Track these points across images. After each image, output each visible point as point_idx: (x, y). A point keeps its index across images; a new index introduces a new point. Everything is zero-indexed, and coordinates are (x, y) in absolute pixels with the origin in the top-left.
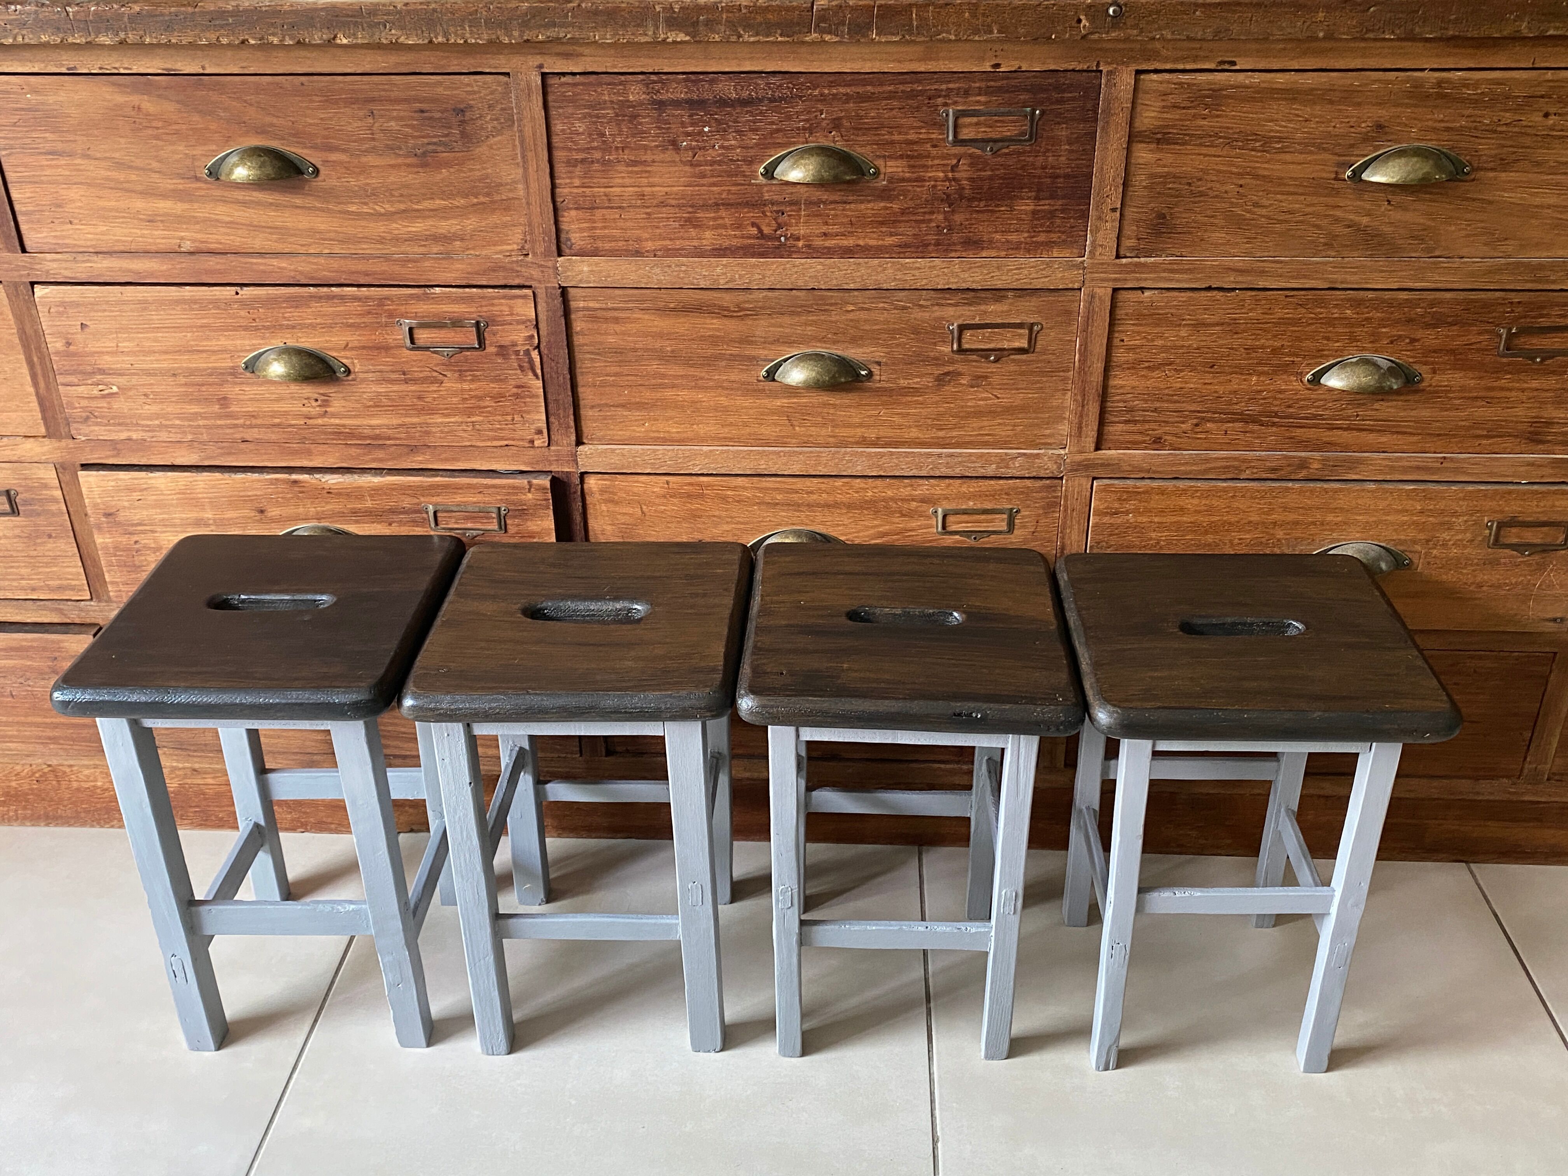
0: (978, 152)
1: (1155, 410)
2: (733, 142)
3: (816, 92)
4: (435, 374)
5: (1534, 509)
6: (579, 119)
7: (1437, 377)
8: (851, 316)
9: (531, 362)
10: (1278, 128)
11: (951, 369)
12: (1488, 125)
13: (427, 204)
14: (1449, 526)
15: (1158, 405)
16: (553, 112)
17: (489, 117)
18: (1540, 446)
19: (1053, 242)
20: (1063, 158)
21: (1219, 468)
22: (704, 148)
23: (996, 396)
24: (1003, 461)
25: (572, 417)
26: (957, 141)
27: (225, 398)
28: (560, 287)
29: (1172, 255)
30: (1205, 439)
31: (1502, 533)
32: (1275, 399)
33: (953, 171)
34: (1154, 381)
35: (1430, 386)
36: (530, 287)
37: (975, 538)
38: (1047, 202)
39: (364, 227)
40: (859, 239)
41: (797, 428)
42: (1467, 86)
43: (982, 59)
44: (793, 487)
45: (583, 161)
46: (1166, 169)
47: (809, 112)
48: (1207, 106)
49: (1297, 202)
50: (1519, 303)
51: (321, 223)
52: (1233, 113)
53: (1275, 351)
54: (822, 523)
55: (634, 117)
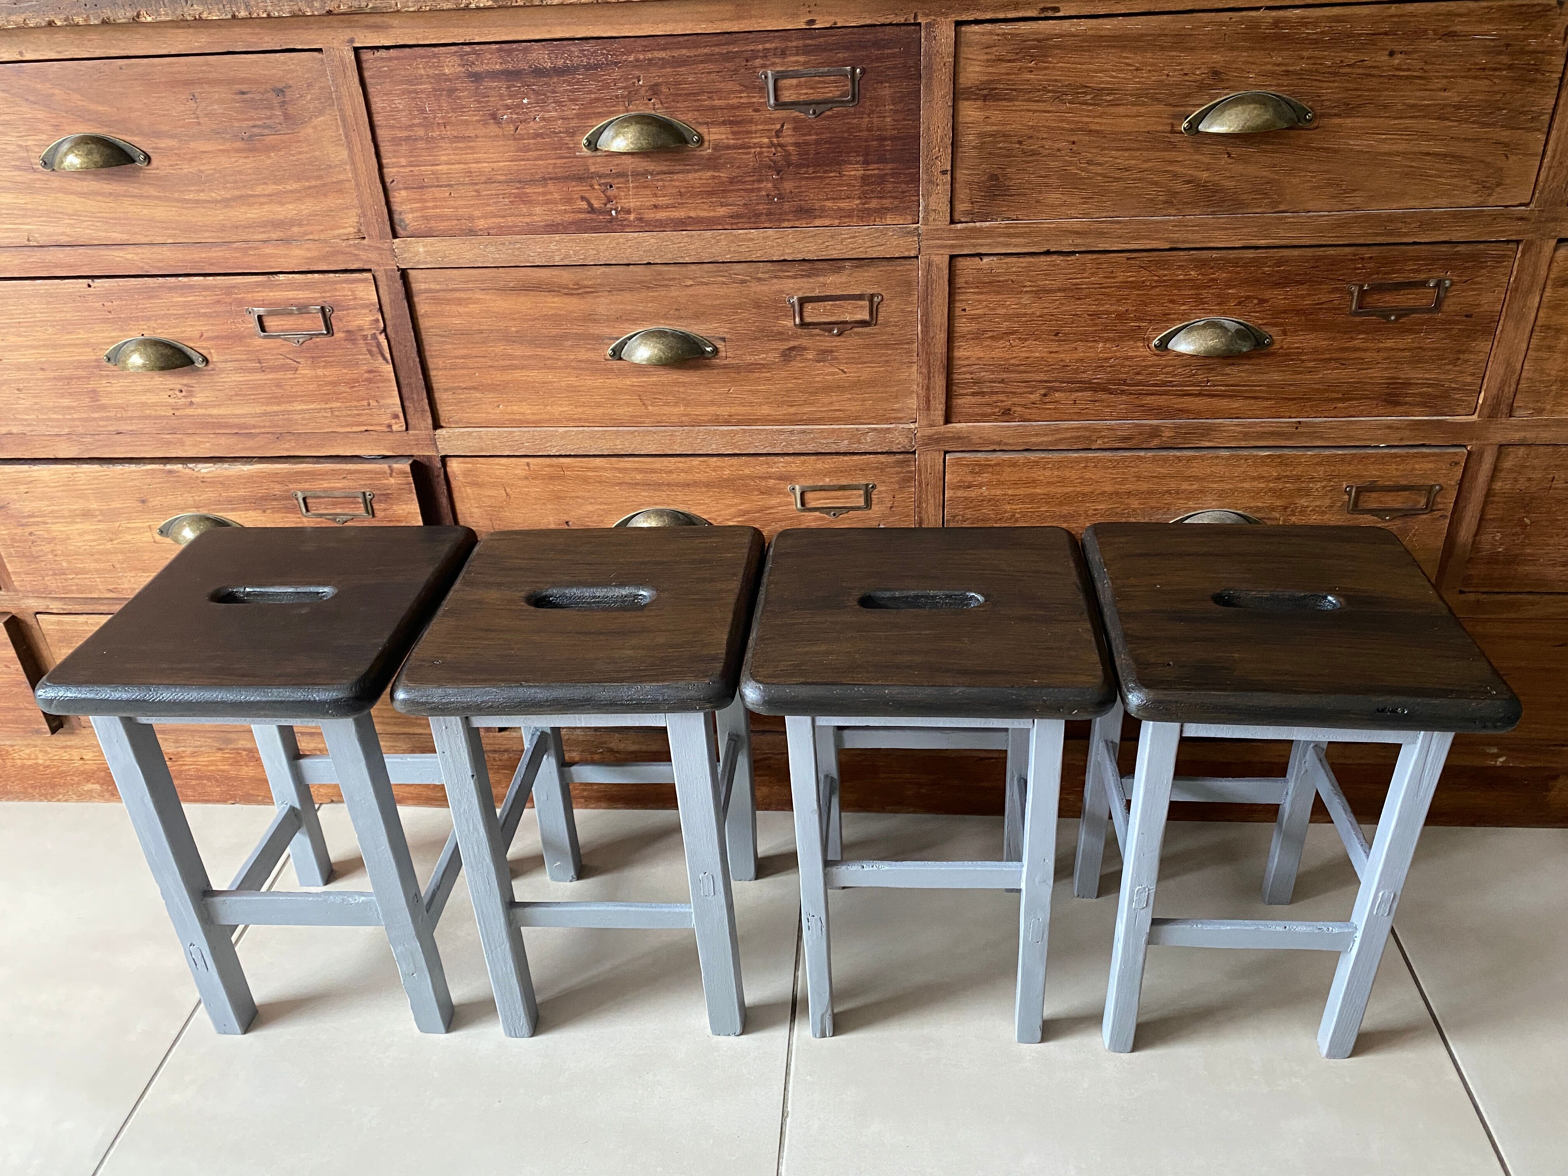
0: (802, 116)
1: (1002, 381)
2: (553, 114)
3: (631, 58)
4: (289, 361)
5: (1394, 473)
6: (398, 95)
7: (1289, 339)
8: (690, 291)
9: (379, 345)
10: (1108, 79)
11: (796, 343)
12: (1329, 67)
13: (259, 190)
14: (1307, 493)
15: (1005, 376)
16: (371, 90)
17: (309, 97)
18: (1398, 408)
19: (885, 209)
20: (888, 119)
21: (1069, 439)
22: (525, 121)
23: (843, 371)
24: (854, 436)
25: (426, 401)
26: (780, 105)
27: (94, 391)
28: (399, 269)
29: (1008, 219)
30: (1055, 409)
31: (1361, 498)
32: (1124, 366)
33: (778, 137)
34: (999, 352)
35: (1282, 348)
36: (370, 270)
37: (834, 515)
38: (876, 166)
39: (203, 215)
40: (690, 210)
41: (650, 407)
42: (1305, 25)
43: (795, 16)
44: (652, 466)
45: (407, 139)
46: (995, 128)
47: (627, 79)
48: (1033, 57)
49: (1133, 158)
50: (1371, 258)
51: (161, 212)
52: (1060, 65)
53: (1121, 316)
54: (684, 502)
55: (451, 91)
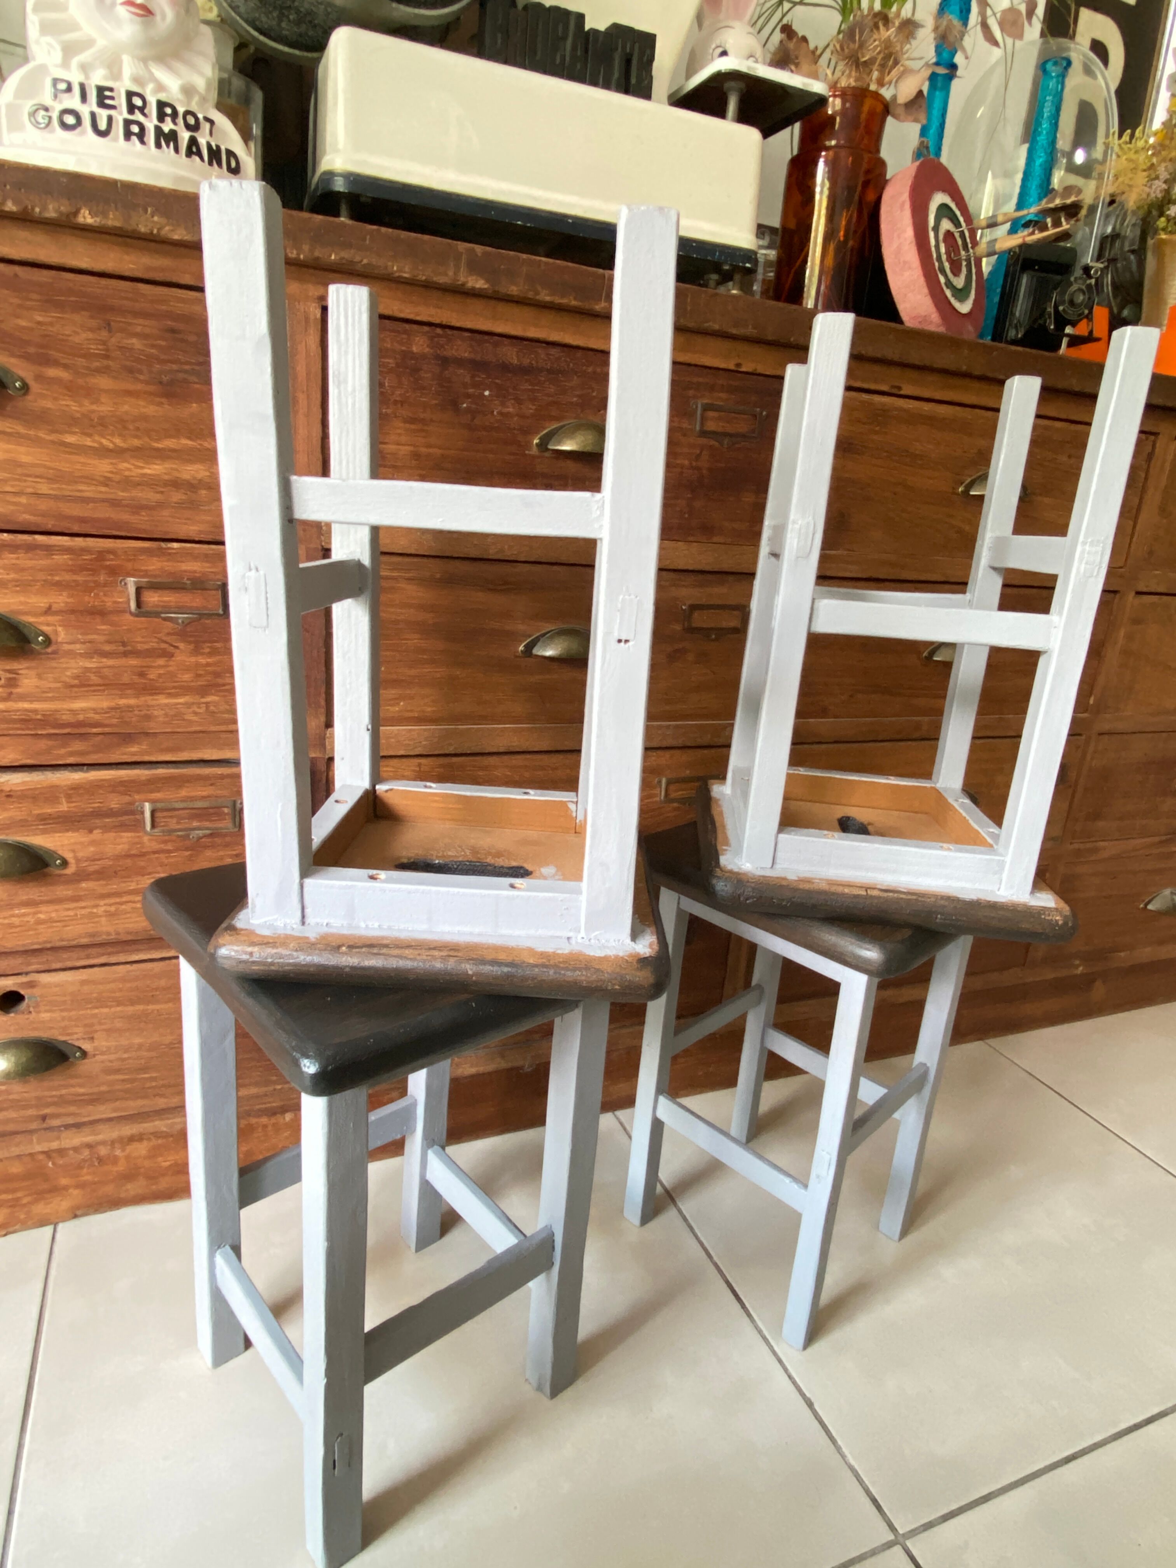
0: (716, 444)
2: (511, 410)
4: (163, 646)
10: (921, 448)
11: (681, 646)
22: (483, 412)
23: (713, 672)
25: (324, 695)
26: (703, 432)
29: (847, 550)
30: (857, 707)
33: (697, 460)
39: (84, 464)
41: (548, 705)
43: (728, 358)
44: (540, 763)
48: (879, 423)
49: (928, 510)
52: (894, 432)
55: (415, 370)
